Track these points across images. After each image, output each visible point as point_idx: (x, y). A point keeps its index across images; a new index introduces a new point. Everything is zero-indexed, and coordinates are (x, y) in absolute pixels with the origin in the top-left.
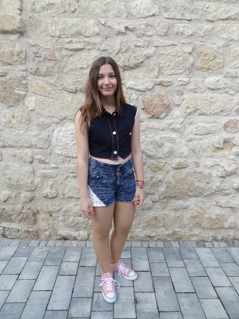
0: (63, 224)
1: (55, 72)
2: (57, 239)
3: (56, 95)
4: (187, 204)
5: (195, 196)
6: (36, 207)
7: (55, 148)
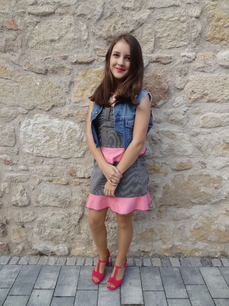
0: (38, 237)
1: (17, 46)
2: (32, 255)
3: (21, 77)
4: (190, 214)
5: (200, 204)
6: (5, 217)
7: (24, 146)
